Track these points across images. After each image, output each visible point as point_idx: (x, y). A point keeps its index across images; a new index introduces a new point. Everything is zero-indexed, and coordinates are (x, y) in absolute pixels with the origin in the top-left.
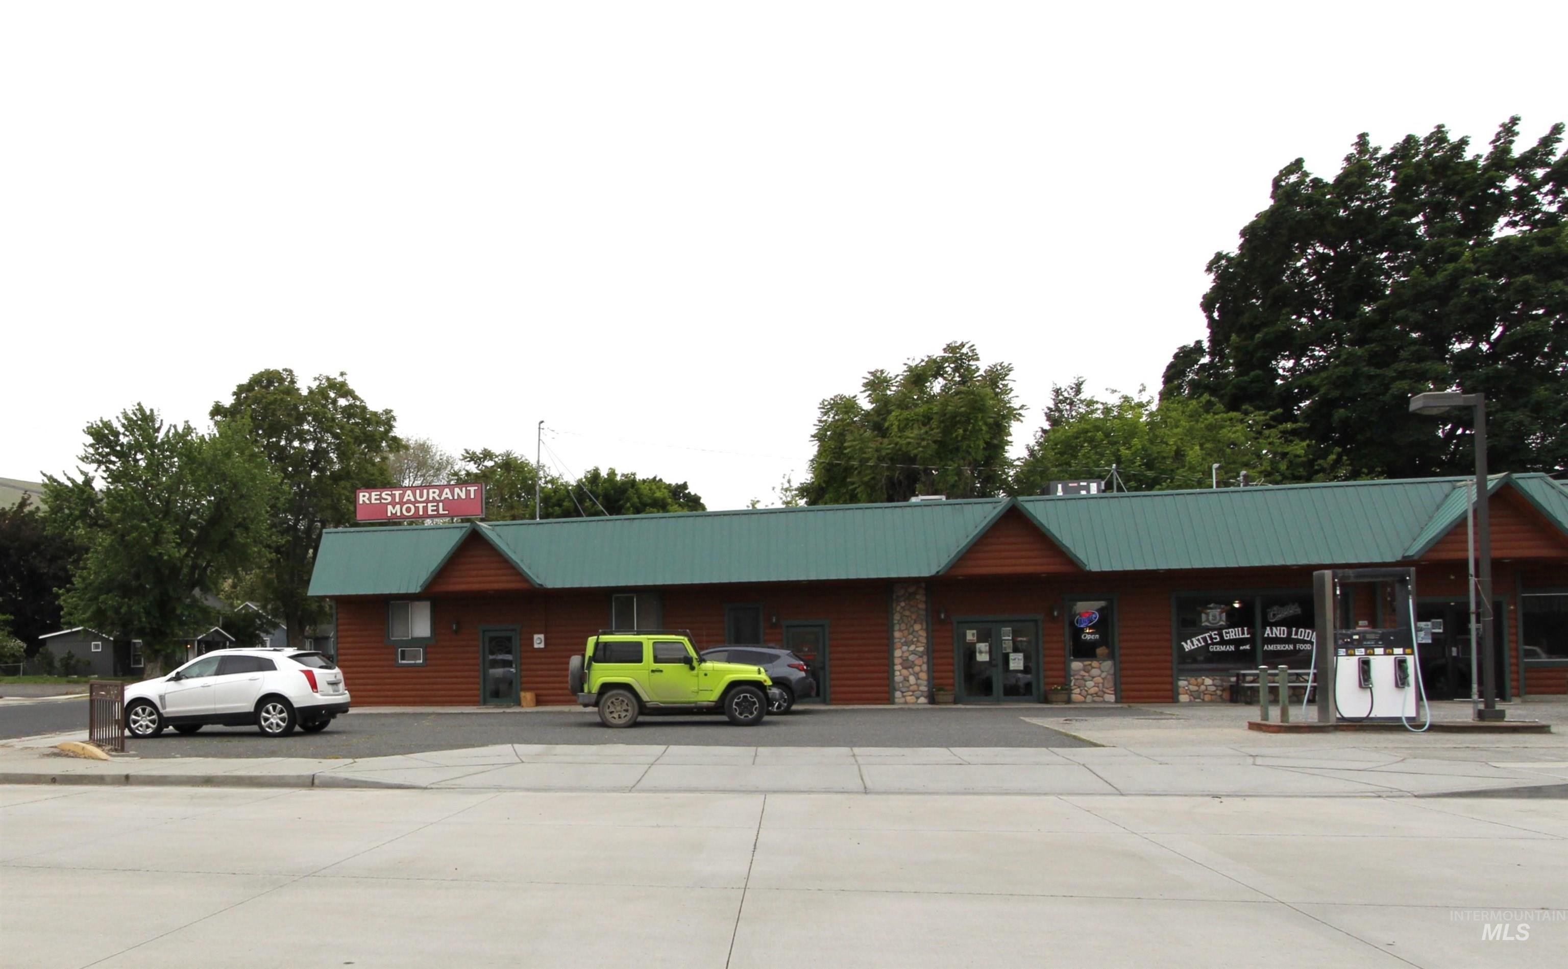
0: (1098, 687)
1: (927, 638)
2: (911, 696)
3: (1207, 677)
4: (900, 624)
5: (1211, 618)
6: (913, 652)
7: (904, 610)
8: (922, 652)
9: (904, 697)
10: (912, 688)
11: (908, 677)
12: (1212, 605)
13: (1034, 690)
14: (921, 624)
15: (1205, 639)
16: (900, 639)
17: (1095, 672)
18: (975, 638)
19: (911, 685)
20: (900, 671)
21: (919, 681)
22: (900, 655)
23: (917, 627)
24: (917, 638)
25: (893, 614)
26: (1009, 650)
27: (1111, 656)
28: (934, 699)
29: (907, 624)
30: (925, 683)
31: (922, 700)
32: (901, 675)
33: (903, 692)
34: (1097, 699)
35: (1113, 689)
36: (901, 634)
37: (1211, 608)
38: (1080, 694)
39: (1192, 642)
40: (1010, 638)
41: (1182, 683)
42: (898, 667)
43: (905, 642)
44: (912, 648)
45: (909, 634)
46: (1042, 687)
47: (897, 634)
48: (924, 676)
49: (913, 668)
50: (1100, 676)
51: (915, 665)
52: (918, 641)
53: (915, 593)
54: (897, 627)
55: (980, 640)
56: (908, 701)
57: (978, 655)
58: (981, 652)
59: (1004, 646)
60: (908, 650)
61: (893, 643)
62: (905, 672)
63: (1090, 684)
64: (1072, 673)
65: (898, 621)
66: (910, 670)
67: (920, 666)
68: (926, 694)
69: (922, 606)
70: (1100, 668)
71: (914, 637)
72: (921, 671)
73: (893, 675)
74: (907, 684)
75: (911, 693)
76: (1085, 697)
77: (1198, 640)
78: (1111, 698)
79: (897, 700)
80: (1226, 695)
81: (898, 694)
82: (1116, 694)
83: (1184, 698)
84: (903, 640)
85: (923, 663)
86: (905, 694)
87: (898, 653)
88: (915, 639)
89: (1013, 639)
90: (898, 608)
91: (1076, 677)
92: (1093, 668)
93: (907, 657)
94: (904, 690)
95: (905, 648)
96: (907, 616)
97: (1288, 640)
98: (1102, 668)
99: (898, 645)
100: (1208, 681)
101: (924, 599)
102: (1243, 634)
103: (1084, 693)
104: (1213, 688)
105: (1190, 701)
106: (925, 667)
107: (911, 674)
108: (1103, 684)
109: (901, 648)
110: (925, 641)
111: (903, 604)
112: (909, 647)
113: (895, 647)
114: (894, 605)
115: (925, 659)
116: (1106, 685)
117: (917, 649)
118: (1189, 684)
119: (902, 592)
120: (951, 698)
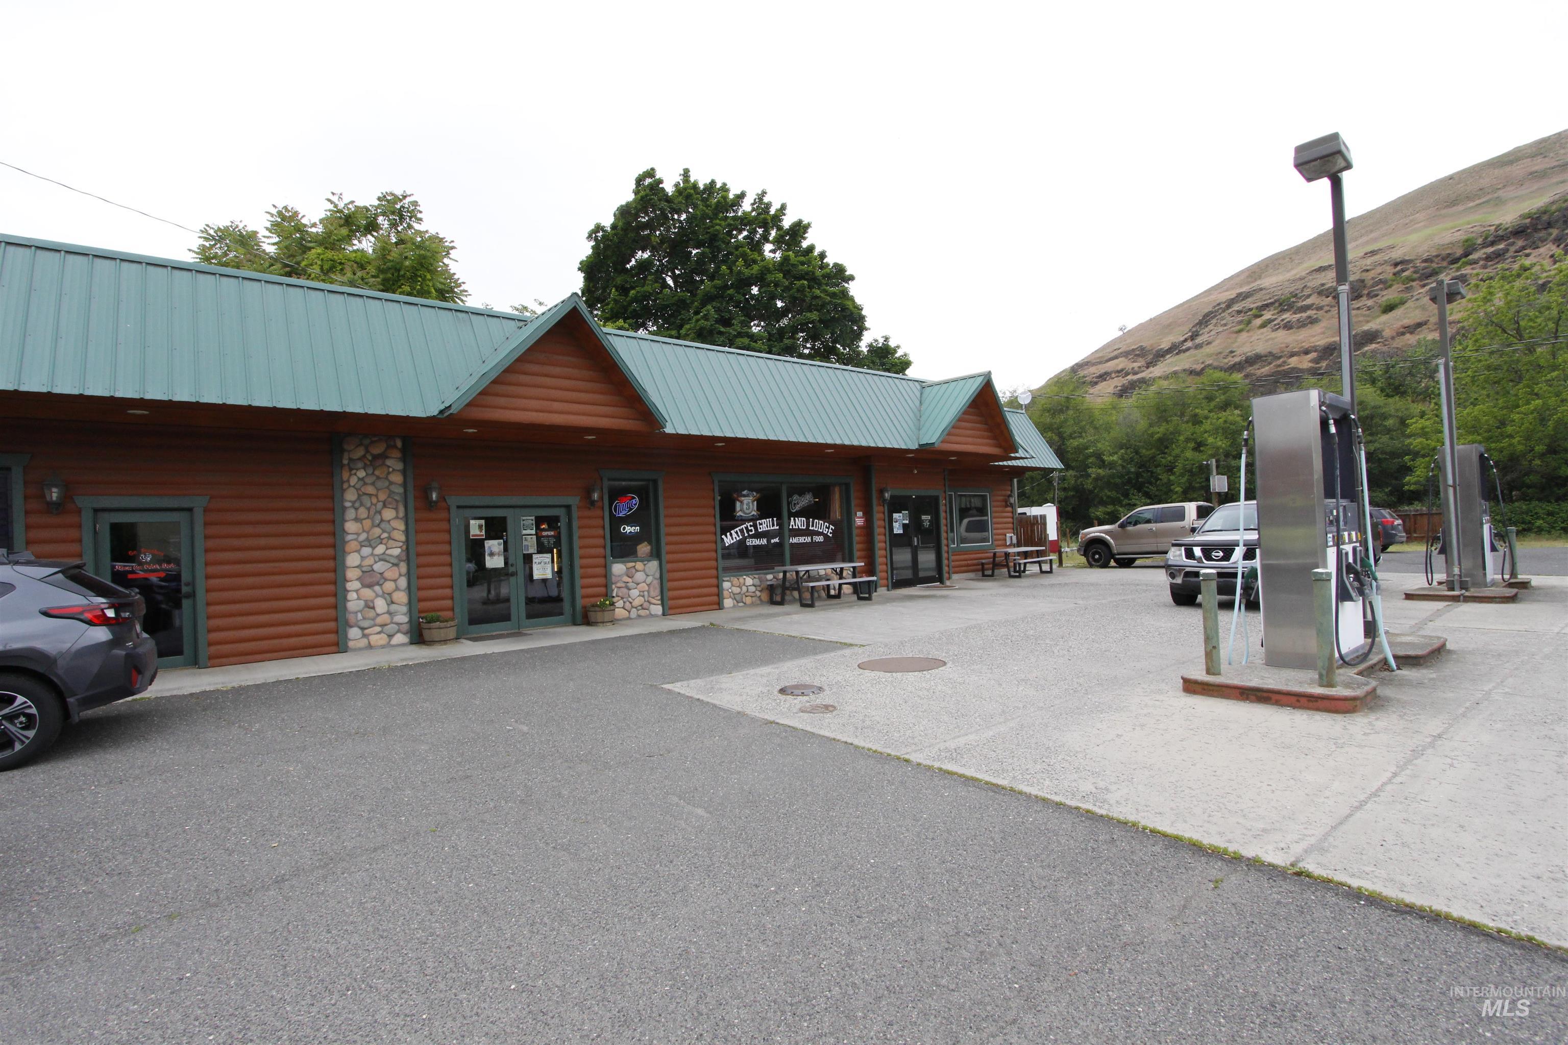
0: (643, 596)
1: (407, 532)
2: (379, 633)
3: (747, 575)
4: (356, 509)
5: (745, 506)
6: (382, 558)
7: (365, 484)
8: (398, 557)
9: (365, 636)
10: (379, 620)
11: (373, 601)
12: (745, 492)
13: (567, 606)
14: (396, 509)
15: (742, 531)
16: (358, 534)
17: (640, 576)
18: (483, 533)
19: (378, 615)
20: (357, 591)
21: (394, 607)
22: (357, 563)
23: (388, 514)
24: (389, 533)
25: (343, 491)
26: (532, 550)
27: (656, 554)
28: (421, 635)
29: (369, 509)
30: (404, 609)
31: (400, 638)
32: (359, 599)
33: (363, 629)
34: (642, 612)
35: (659, 598)
36: (359, 525)
37: (745, 496)
38: (623, 608)
39: (731, 535)
40: (533, 532)
41: (726, 585)
42: (353, 585)
43: (367, 539)
44: (380, 549)
45: (373, 526)
46: (580, 603)
47: (351, 527)
48: (401, 597)
49: (381, 585)
50: (644, 582)
51: (386, 580)
52: (390, 538)
53: (384, 456)
54: (350, 514)
55: (489, 537)
56: (372, 643)
57: (487, 558)
58: (492, 554)
59: (525, 543)
60: (372, 554)
61: (345, 543)
62: (367, 593)
63: (634, 593)
64: (614, 579)
65: (354, 502)
66: (377, 588)
67: (395, 581)
68: (406, 627)
69: (397, 478)
70: (644, 571)
71: (384, 531)
72: (397, 589)
73: (345, 599)
74: (371, 614)
75: (378, 629)
76: (629, 612)
77: (737, 533)
78: (657, 609)
79: (351, 644)
80: (765, 596)
81: (354, 633)
82: (663, 605)
83: (728, 603)
84: (363, 536)
85: (400, 575)
86: (366, 631)
87: (352, 560)
88: (385, 535)
89: (536, 534)
90: (353, 481)
91: (619, 585)
92: (637, 571)
93: (371, 566)
94: (365, 624)
95: (366, 551)
96: (370, 495)
97: (807, 532)
98: (647, 570)
99: (353, 545)
100: (749, 581)
101: (400, 466)
102: (773, 525)
103: (628, 605)
104: (752, 589)
105: (734, 606)
106: (403, 582)
107: (377, 596)
108: (648, 591)
109: (358, 551)
110: (403, 538)
111: (362, 474)
112: (374, 548)
113: (347, 548)
114: (345, 475)
115: (403, 567)
116: (653, 594)
117: (389, 552)
118: (732, 585)
119: (360, 452)
120: (452, 633)
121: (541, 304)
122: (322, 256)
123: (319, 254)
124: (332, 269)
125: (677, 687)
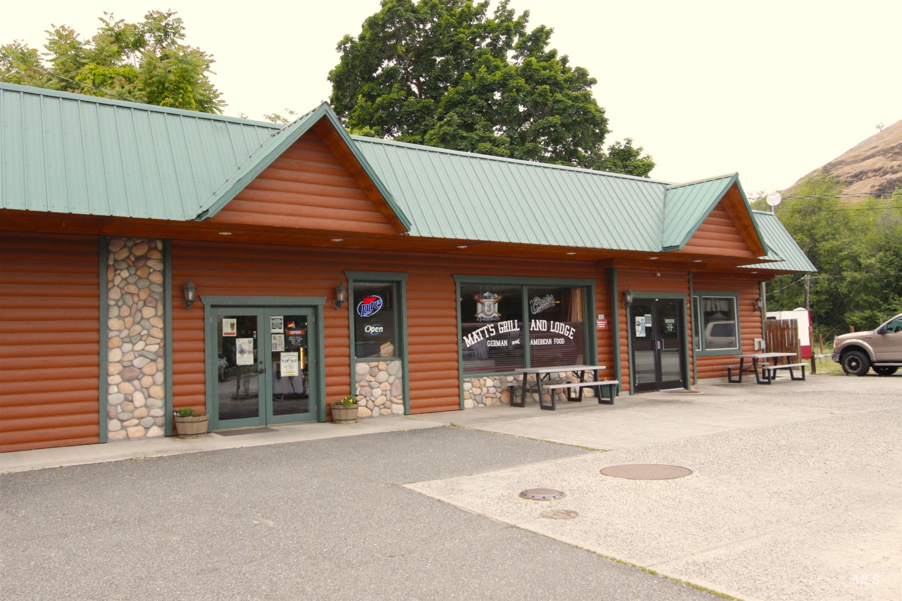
0: (386, 395)
1: (164, 329)
2: (136, 425)
3: (487, 376)
4: (120, 307)
5: (486, 308)
6: (142, 354)
7: (128, 284)
8: (156, 353)
9: (123, 428)
10: (137, 413)
11: (132, 395)
12: (486, 294)
13: (312, 402)
14: (155, 307)
15: (483, 332)
16: (120, 331)
17: (382, 376)
18: (235, 331)
19: (136, 408)
20: (117, 385)
21: (150, 401)
22: (118, 358)
23: (148, 312)
24: (148, 330)
25: (108, 290)
26: (280, 348)
27: (399, 354)
28: (175, 428)
29: (130, 307)
30: (160, 403)
31: (156, 431)
32: (119, 392)
33: (122, 421)
34: (384, 411)
35: (401, 396)
36: (121, 322)
37: (486, 298)
38: (366, 406)
39: (472, 336)
40: (282, 331)
42: (114, 379)
43: (129, 336)
44: (140, 346)
45: (134, 323)
46: (324, 400)
47: (114, 324)
48: (158, 391)
49: (140, 379)
50: (387, 381)
51: (144, 375)
52: (149, 335)
53: (145, 258)
54: (114, 312)
55: (241, 335)
56: (130, 435)
57: (238, 355)
58: (242, 352)
59: (273, 341)
60: (133, 350)
61: (108, 339)
62: (127, 387)
63: (377, 391)
64: (358, 378)
65: (117, 301)
66: (136, 382)
67: (152, 376)
68: (161, 421)
69: (157, 278)
70: (387, 370)
71: (144, 328)
72: (154, 383)
73: (107, 393)
74: (130, 407)
75: (136, 421)
76: (371, 411)
77: (478, 334)
78: (399, 409)
79: (111, 435)
80: (505, 397)
81: (114, 424)
82: (404, 404)
83: (468, 402)
84: (125, 333)
85: (158, 371)
86: (125, 424)
87: (114, 355)
88: (145, 332)
89: (285, 333)
90: (118, 280)
91: (362, 383)
92: (380, 370)
93: (131, 361)
94: (124, 416)
95: (127, 347)
96: (132, 294)
97: (548, 334)
98: (390, 370)
99: (114, 342)
101: (160, 267)
102: (514, 327)
103: (370, 404)
104: (493, 390)
106: (160, 377)
107: (136, 390)
108: (391, 391)
109: (120, 347)
110: (161, 335)
111: (125, 274)
112: (134, 344)
113: (111, 344)
114: (110, 275)
115: (161, 363)
116: (395, 393)
117: (148, 348)
118: (473, 386)
119: (124, 254)
120: (203, 427)
121: (291, 112)
122: (94, 72)
123: (92, 70)
124: (103, 83)
125: (418, 487)
